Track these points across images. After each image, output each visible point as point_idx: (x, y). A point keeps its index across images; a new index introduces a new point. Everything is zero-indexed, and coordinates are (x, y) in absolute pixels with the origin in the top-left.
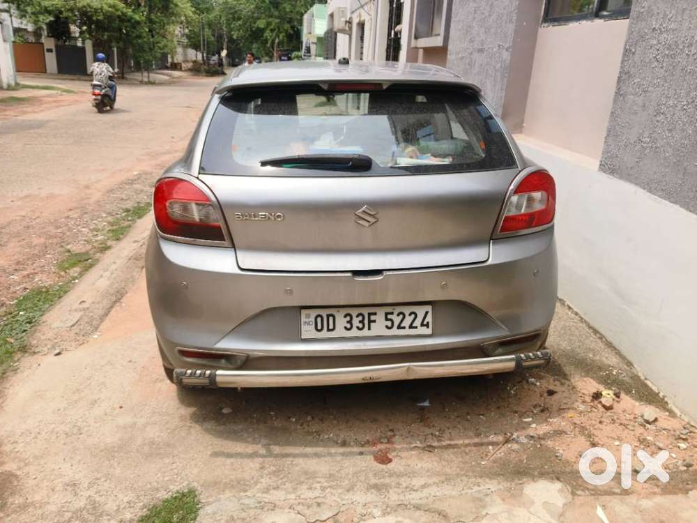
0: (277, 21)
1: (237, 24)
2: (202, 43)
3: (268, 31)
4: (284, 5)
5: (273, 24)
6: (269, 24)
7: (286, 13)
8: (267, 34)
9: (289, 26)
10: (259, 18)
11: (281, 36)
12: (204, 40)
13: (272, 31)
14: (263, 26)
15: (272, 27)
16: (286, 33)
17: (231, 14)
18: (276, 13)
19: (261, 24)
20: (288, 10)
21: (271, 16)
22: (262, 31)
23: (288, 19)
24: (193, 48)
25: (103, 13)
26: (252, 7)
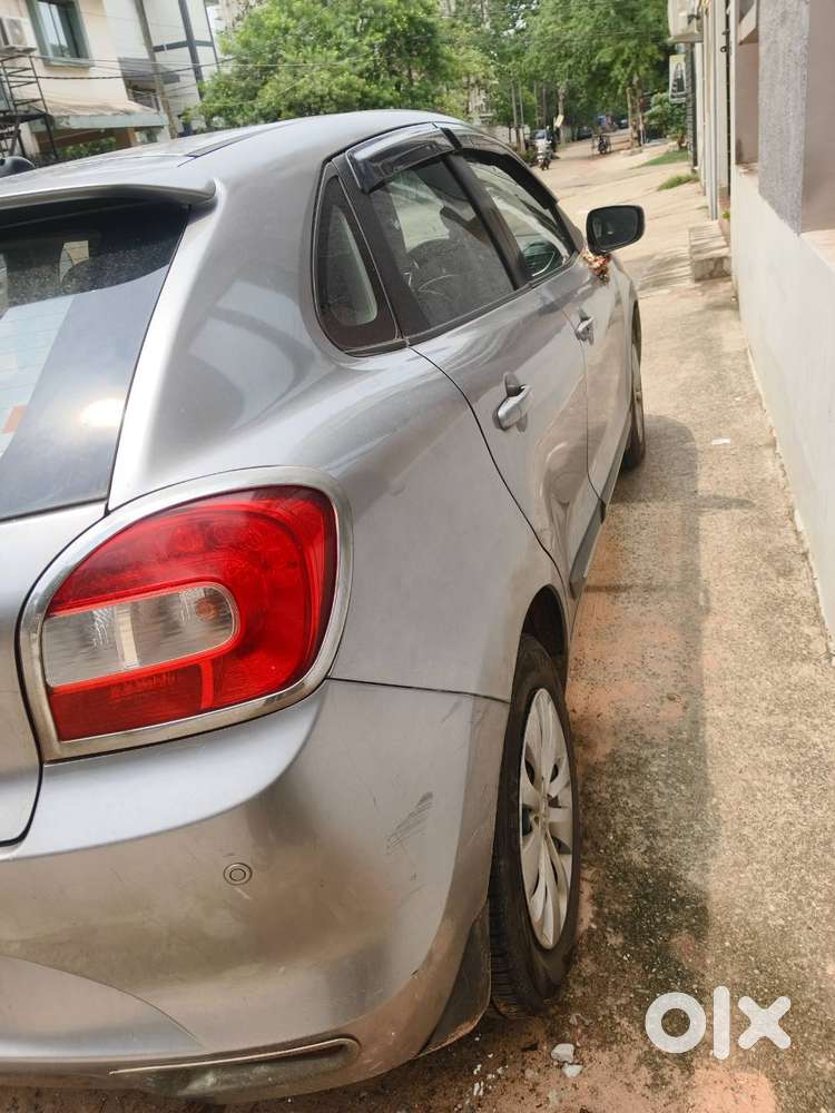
0: (632, 43)
1: (566, 66)
2: (515, 113)
3: (618, 65)
4: (643, 12)
5: (627, 50)
6: (619, 52)
7: (649, 25)
8: (618, 72)
9: (655, 47)
10: (600, 47)
11: (642, 68)
12: (518, 107)
13: (625, 64)
14: (609, 60)
15: (625, 57)
16: (651, 63)
17: (554, 50)
18: (630, 29)
19: (605, 56)
20: (651, 19)
21: (621, 38)
22: (608, 67)
23: (653, 36)
24: (503, 125)
25: (335, 101)
26: (588, 28)
